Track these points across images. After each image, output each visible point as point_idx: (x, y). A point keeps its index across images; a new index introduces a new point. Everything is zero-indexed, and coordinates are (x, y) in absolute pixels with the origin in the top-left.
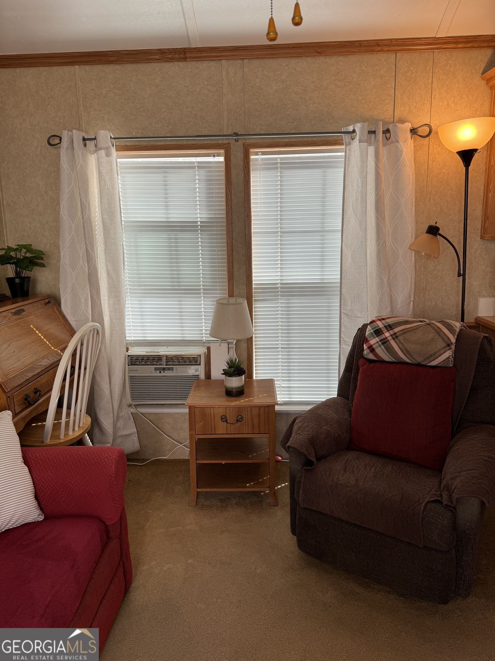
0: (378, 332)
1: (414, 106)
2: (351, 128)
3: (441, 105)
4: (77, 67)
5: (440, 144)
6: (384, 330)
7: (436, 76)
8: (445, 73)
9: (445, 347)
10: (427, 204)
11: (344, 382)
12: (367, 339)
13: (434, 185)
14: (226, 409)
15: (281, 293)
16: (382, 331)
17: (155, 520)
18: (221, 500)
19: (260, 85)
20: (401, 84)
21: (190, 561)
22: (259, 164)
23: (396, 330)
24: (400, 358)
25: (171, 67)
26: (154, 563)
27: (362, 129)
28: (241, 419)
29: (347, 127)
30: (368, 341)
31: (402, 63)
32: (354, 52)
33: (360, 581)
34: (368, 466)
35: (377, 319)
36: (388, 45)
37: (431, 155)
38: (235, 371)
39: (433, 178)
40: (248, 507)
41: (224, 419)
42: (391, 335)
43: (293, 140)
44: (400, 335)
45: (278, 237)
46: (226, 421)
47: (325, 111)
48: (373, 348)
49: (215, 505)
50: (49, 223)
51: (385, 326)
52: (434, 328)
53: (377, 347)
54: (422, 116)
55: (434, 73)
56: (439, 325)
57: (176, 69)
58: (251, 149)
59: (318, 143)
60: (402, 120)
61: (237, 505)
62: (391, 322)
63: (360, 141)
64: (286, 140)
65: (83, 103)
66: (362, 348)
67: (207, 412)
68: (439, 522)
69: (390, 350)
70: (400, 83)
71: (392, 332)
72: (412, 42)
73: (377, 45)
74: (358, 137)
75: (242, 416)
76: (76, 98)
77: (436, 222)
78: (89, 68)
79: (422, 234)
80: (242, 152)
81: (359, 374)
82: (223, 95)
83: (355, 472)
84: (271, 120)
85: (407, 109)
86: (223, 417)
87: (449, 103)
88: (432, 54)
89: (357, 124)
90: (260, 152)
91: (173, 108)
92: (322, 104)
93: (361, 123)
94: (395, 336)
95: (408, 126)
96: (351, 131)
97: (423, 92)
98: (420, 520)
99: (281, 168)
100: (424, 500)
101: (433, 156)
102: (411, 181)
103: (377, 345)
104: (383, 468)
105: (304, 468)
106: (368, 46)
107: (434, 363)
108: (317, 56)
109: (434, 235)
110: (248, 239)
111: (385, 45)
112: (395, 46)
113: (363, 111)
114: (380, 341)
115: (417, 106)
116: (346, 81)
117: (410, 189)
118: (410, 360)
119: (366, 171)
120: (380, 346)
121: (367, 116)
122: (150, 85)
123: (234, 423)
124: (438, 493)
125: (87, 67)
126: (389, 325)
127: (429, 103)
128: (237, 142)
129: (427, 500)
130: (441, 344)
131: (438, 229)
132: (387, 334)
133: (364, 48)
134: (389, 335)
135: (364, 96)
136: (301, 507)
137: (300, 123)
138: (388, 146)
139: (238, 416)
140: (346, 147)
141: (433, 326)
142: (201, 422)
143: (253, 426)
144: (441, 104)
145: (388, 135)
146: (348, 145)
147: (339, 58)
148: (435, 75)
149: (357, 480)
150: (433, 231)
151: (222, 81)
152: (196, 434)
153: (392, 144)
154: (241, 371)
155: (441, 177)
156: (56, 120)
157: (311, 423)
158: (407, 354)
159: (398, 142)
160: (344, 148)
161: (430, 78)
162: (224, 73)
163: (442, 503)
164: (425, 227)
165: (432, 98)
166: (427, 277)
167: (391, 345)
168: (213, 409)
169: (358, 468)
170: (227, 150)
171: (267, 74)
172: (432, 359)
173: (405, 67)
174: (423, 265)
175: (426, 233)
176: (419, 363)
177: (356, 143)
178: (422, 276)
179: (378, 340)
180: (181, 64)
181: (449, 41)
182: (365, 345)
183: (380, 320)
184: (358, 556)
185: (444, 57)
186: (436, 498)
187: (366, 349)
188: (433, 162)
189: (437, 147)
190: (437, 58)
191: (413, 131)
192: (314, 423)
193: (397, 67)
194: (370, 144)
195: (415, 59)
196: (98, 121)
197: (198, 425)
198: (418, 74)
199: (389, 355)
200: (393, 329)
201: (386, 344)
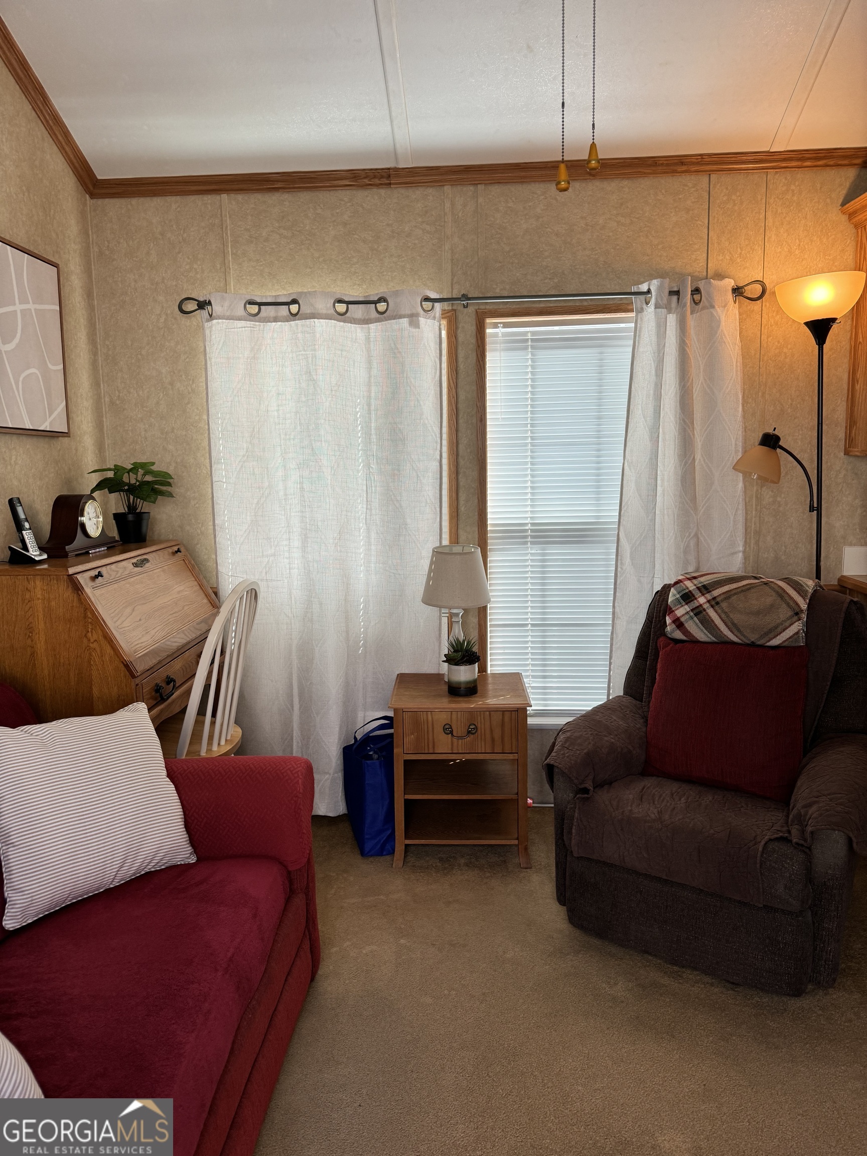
0: (687, 597)
1: (738, 253)
2: (644, 287)
3: (780, 252)
4: (224, 196)
5: (779, 310)
6: (697, 594)
7: (771, 208)
8: (785, 204)
9: (791, 617)
10: (759, 401)
11: (635, 675)
12: (671, 608)
13: (770, 372)
14: (451, 714)
15: (531, 538)
16: (694, 596)
17: (342, 886)
18: (441, 859)
19: (503, 222)
20: (718, 220)
21: (402, 941)
22: (499, 341)
23: (716, 593)
24: (723, 636)
25: (367, 196)
26: (348, 943)
27: (660, 288)
28: (475, 730)
29: (639, 286)
30: (673, 611)
31: (719, 189)
32: (645, 174)
33: (666, 969)
34: (676, 795)
35: (684, 577)
36: (698, 163)
37: (765, 327)
38: (463, 657)
39: (770, 361)
40: (485, 870)
41: (448, 730)
42: (709, 601)
43: (552, 305)
44: (722, 601)
45: (527, 452)
46: (451, 733)
47: (601, 261)
48: (682, 622)
49: (433, 867)
50: (175, 431)
51: (698, 588)
52: (773, 589)
53: (687, 621)
54: (751, 268)
55: (769, 204)
56: (781, 583)
57: (374, 199)
58: (487, 319)
59: (591, 309)
60: (720, 275)
61: (468, 866)
62: (706, 581)
63: (657, 306)
64: (542, 305)
65: (231, 250)
66: (662, 621)
67: (422, 720)
68: (786, 868)
69: (707, 623)
70: (716, 220)
71: (709, 596)
72: (733, 159)
73: (681, 162)
74: (653, 301)
75: (476, 724)
76: (222, 242)
77: (775, 429)
78: (242, 199)
79: (753, 447)
80: (474, 323)
81: (659, 660)
82: (445, 237)
83: (656, 802)
84: (518, 275)
85: (728, 257)
86: (447, 727)
87: (791, 248)
88: (765, 176)
89: (653, 281)
90: (500, 323)
91: (370, 257)
92: (597, 250)
93: (659, 280)
94: (714, 603)
95: (730, 283)
96: (645, 291)
97: (752, 233)
98: (758, 866)
99: (533, 347)
100: (764, 838)
101: (768, 328)
102: (735, 366)
103: (687, 617)
104: (700, 798)
105: (578, 796)
106: (667, 165)
107: (775, 642)
108: (590, 179)
109: (772, 448)
110: (481, 456)
111: (693, 164)
112: (708, 164)
113: (659, 261)
114: (692, 610)
115: (743, 253)
116: (633, 216)
117: (733, 379)
118: (739, 639)
119: (663, 352)
120: (692, 618)
121: (666, 268)
122: (335, 223)
123: (463, 735)
124: (785, 829)
125: (240, 197)
126: (704, 586)
127: (761, 248)
128: (466, 309)
129: (767, 837)
130: (784, 612)
131: (778, 439)
132: (702, 600)
133: (660, 168)
134: (705, 601)
135: (660, 238)
136: (575, 856)
137: (563, 279)
138: (698, 314)
139: (470, 726)
140: (637, 316)
141: (773, 585)
142: (413, 734)
143: (493, 740)
144: (779, 250)
145: (697, 297)
146: (640, 312)
147: (623, 182)
148: (770, 206)
149: (660, 813)
150: (770, 441)
151: (444, 216)
152: (404, 753)
153: (704, 311)
154: (474, 656)
155: (782, 360)
156: (191, 275)
157: (585, 733)
158: (734, 630)
159: (713, 307)
160: (634, 315)
161: (762, 211)
162: (448, 205)
163: (790, 841)
164: (759, 436)
165: (766, 241)
166: (761, 514)
167: (708, 615)
168: (431, 713)
169: (660, 796)
170: (451, 321)
171: (513, 206)
172: (771, 635)
173: (723, 196)
174: (754, 496)
175: (759, 445)
176: (752, 642)
177: (650, 309)
178: (754, 513)
179: (688, 609)
180: (383, 192)
181: (790, 157)
182: (667, 618)
183: (689, 579)
184: (663, 927)
185: (784, 180)
186: (781, 834)
187: (670, 624)
188: (768, 338)
189: (774, 315)
190: (772, 181)
191: (737, 291)
192: (590, 733)
193: (711, 195)
194: (670, 311)
195: (739, 184)
196: (254, 277)
197: (407, 739)
198: (744, 206)
199: (705, 631)
200: (710, 592)
201: (700, 616)
